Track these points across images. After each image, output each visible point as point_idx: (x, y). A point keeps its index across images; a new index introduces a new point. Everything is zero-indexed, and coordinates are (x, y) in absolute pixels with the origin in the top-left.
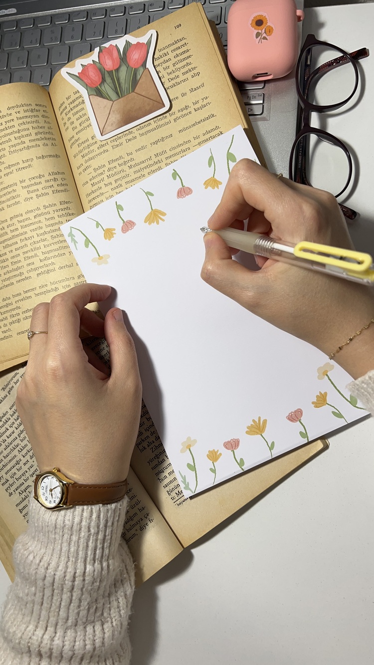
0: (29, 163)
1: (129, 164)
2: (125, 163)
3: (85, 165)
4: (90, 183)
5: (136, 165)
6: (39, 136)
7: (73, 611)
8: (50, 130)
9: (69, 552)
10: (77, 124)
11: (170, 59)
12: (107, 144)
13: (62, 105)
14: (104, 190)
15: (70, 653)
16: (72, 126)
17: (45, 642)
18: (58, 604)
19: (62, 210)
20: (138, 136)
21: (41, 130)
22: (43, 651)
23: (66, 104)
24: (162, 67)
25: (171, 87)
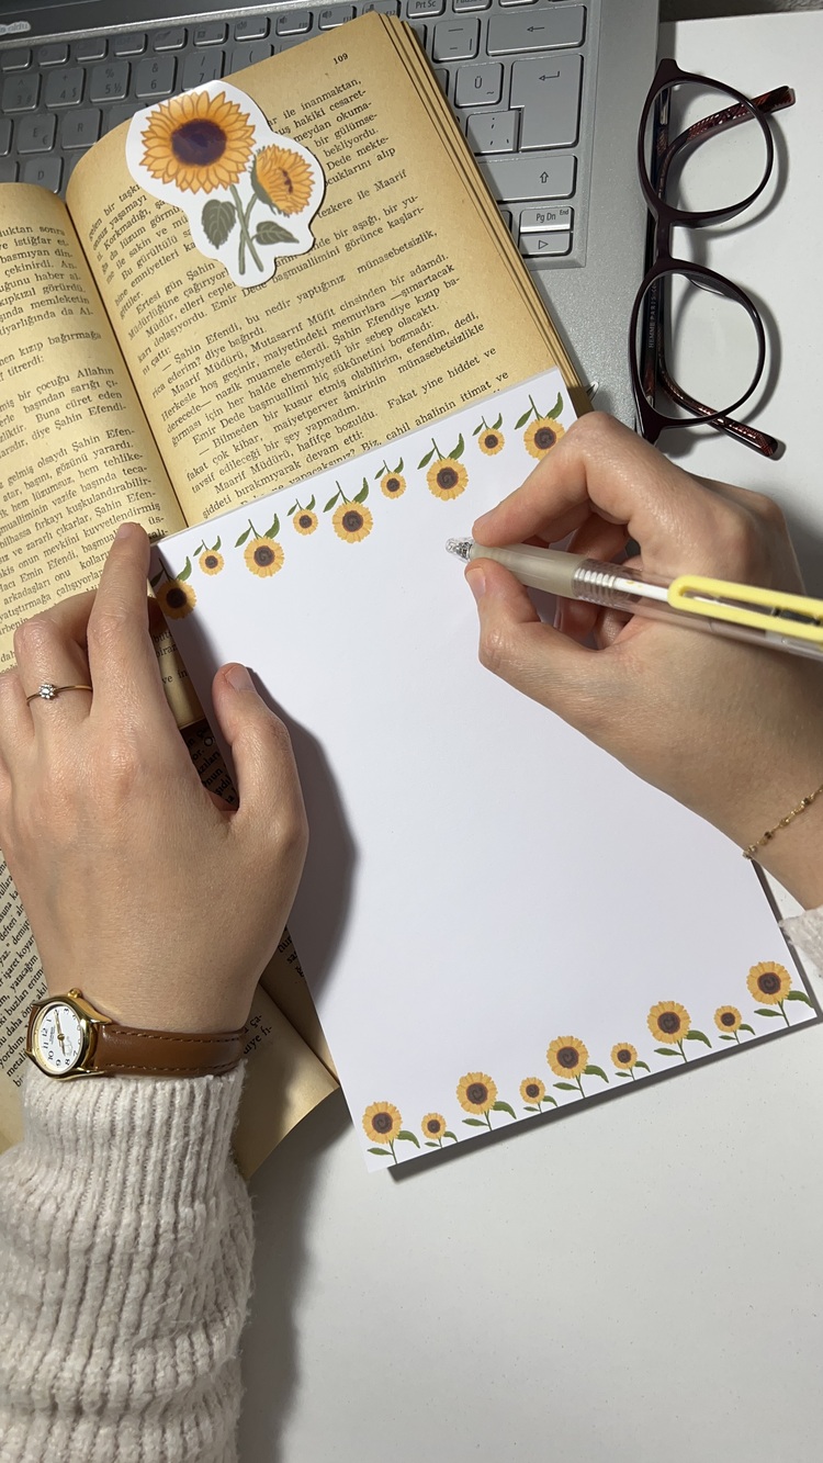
0: (35, 353)
1: (253, 341)
2: (244, 339)
3: (156, 350)
4: (169, 387)
5: (268, 342)
6: (52, 295)
7: (152, 1307)
8: (75, 282)
10: (131, 263)
11: (327, 124)
12: (200, 301)
13: (95, 226)
14: (201, 398)
15: (148, 1397)
16: (122, 269)
17: (90, 1380)
18: (120, 1295)
19: (112, 448)
20: (269, 282)
21: (54, 282)
22: (86, 1400)
23: (105, 223)
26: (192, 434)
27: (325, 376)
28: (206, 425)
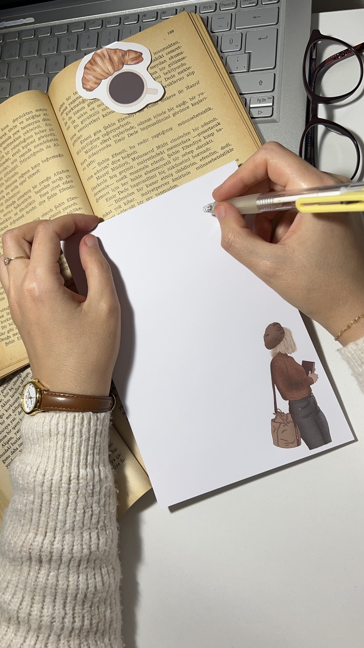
0: (37, 168)
1: (132, 157)
2: (128, 156)
3: (89, 161)
4: (95, 177)
5: (139, 157)
6: (42, 141)
8: (52, 132)
9: (63, 457)
10: (78, 122)
11: (165, 61)
12: (109, 139)
13: (62, 106)
14: (109, 182)
16: (74, 125)
17: (46, 546)
19: (70, 207)
20: (139, 131)
21: (43, 134)
22: (43, 555)
23: (67, 104)
24: (159, 68)
25: (169, 85)
26: (106, 197)
27: (164, 172)
28: (112, 194)
